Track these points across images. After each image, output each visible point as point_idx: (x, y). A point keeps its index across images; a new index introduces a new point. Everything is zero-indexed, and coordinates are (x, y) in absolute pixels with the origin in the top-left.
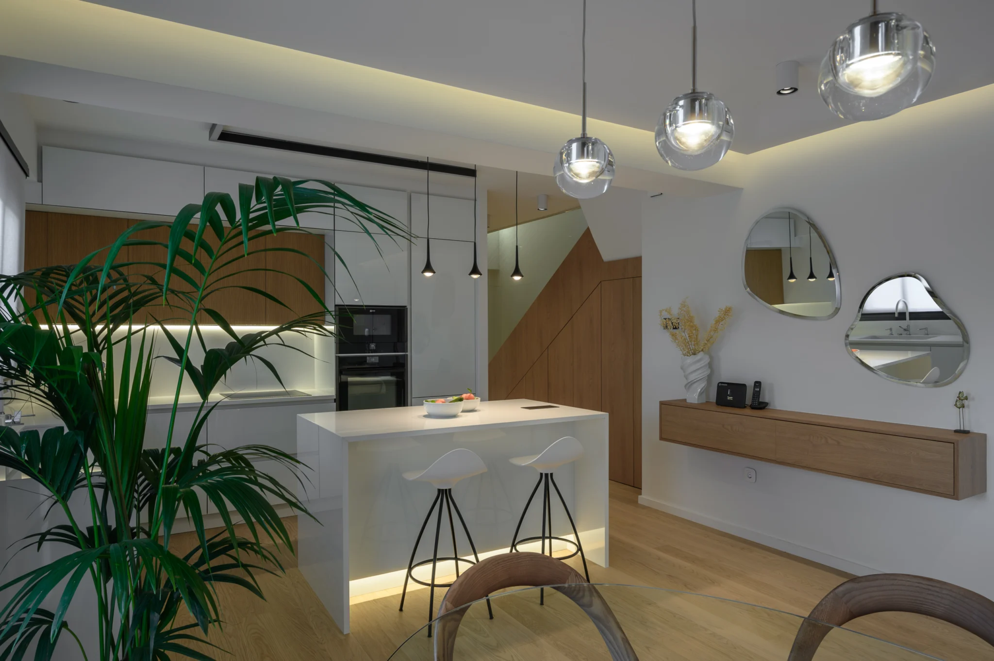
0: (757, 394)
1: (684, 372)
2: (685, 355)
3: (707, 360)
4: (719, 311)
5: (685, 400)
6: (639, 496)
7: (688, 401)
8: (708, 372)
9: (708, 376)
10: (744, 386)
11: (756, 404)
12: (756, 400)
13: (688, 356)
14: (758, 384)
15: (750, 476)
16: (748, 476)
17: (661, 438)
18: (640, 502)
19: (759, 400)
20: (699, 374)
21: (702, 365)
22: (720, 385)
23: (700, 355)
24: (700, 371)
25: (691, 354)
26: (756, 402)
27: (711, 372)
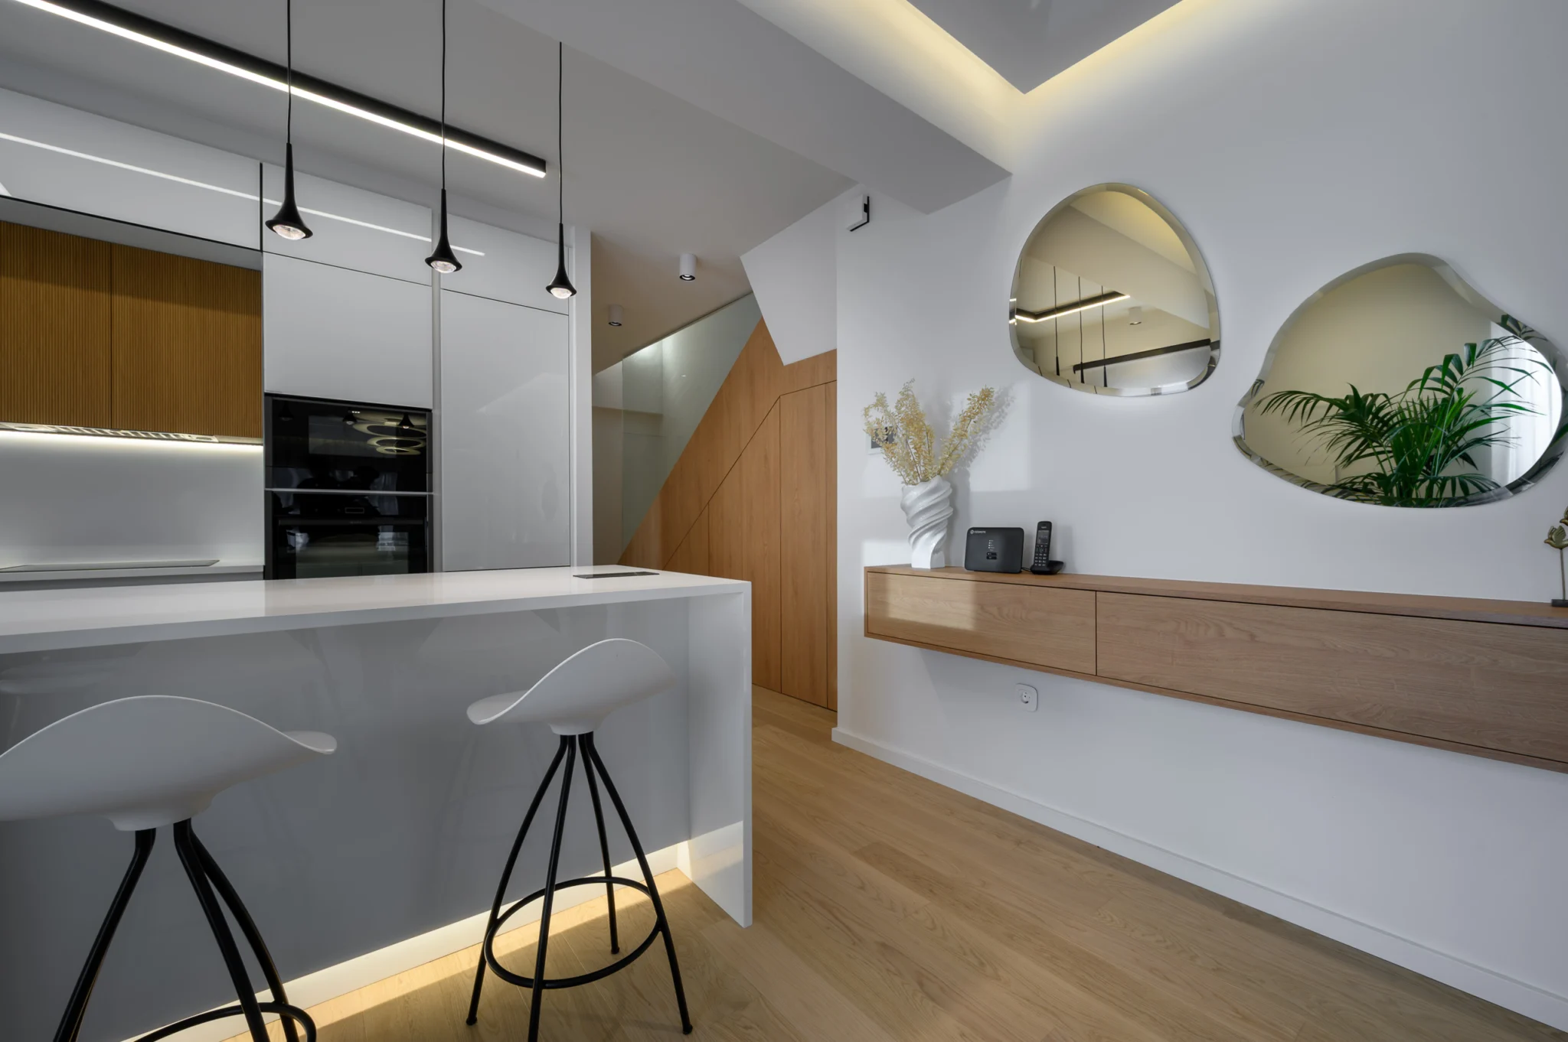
0: (1045, 544)
1: (907, 514)
2: (907, 483)
3: (946, 490)
4: (969, 399)
5: (910, 565)
6: (833, 729)
7: (913, 566)
8: (950, 511)
9: (948, 519)
10: (1020, 531)
11: (1043, 565)
12: (1043, 556)
13: (915, 484)
14: (1045, 526)
15: (1025, 699)
16: (1022, 701)
17: (869, 633)
18: (835, 738)
19: (1047, 556)
20: (933, 516)
21: (939, 500)
22: (972, 532)
23: (934, 482)
24: (933, 512)
25: (919, 481)
26: (1042, 560)
27: (954, 512)
